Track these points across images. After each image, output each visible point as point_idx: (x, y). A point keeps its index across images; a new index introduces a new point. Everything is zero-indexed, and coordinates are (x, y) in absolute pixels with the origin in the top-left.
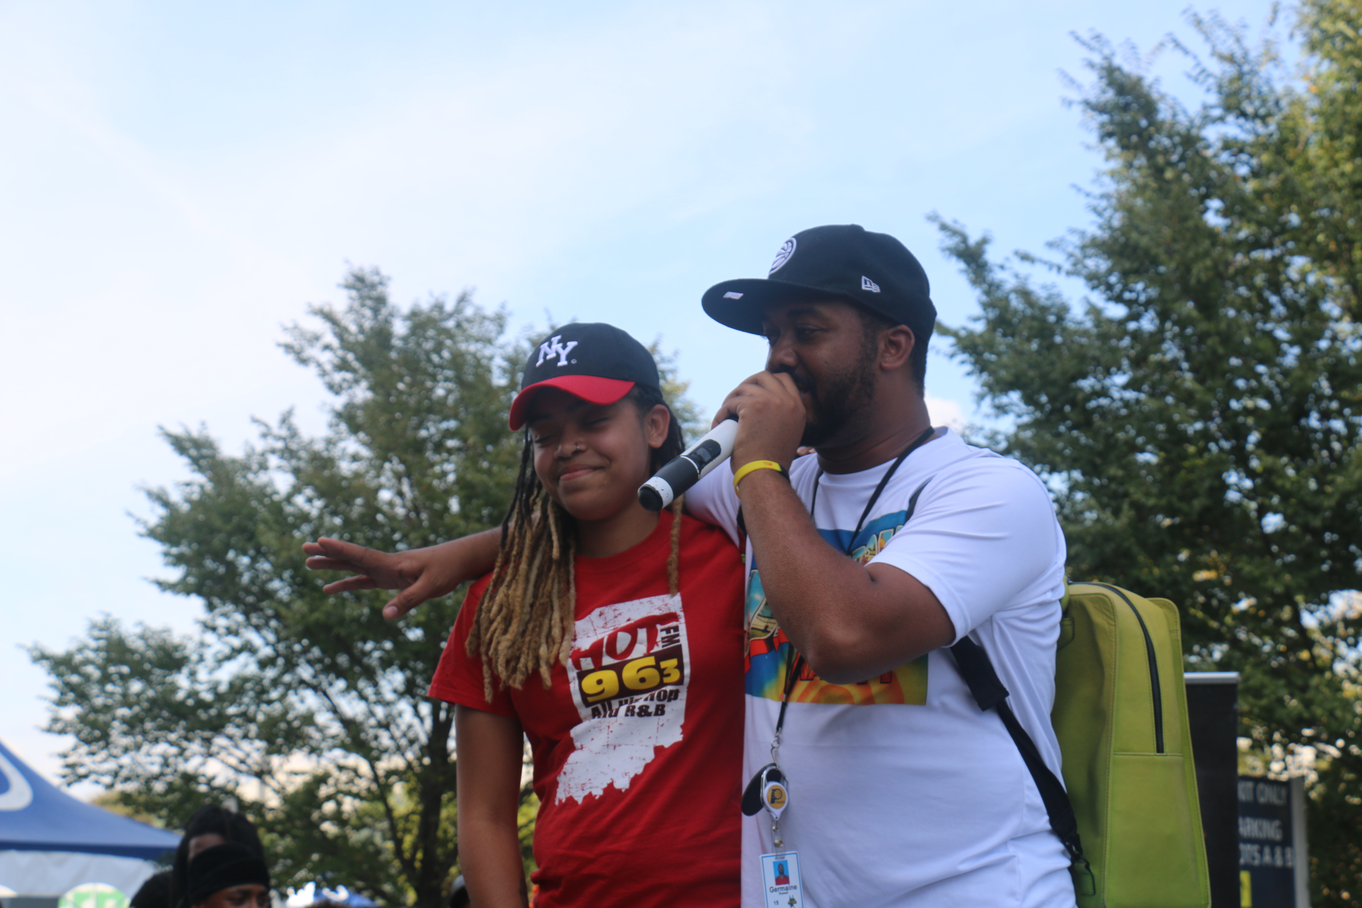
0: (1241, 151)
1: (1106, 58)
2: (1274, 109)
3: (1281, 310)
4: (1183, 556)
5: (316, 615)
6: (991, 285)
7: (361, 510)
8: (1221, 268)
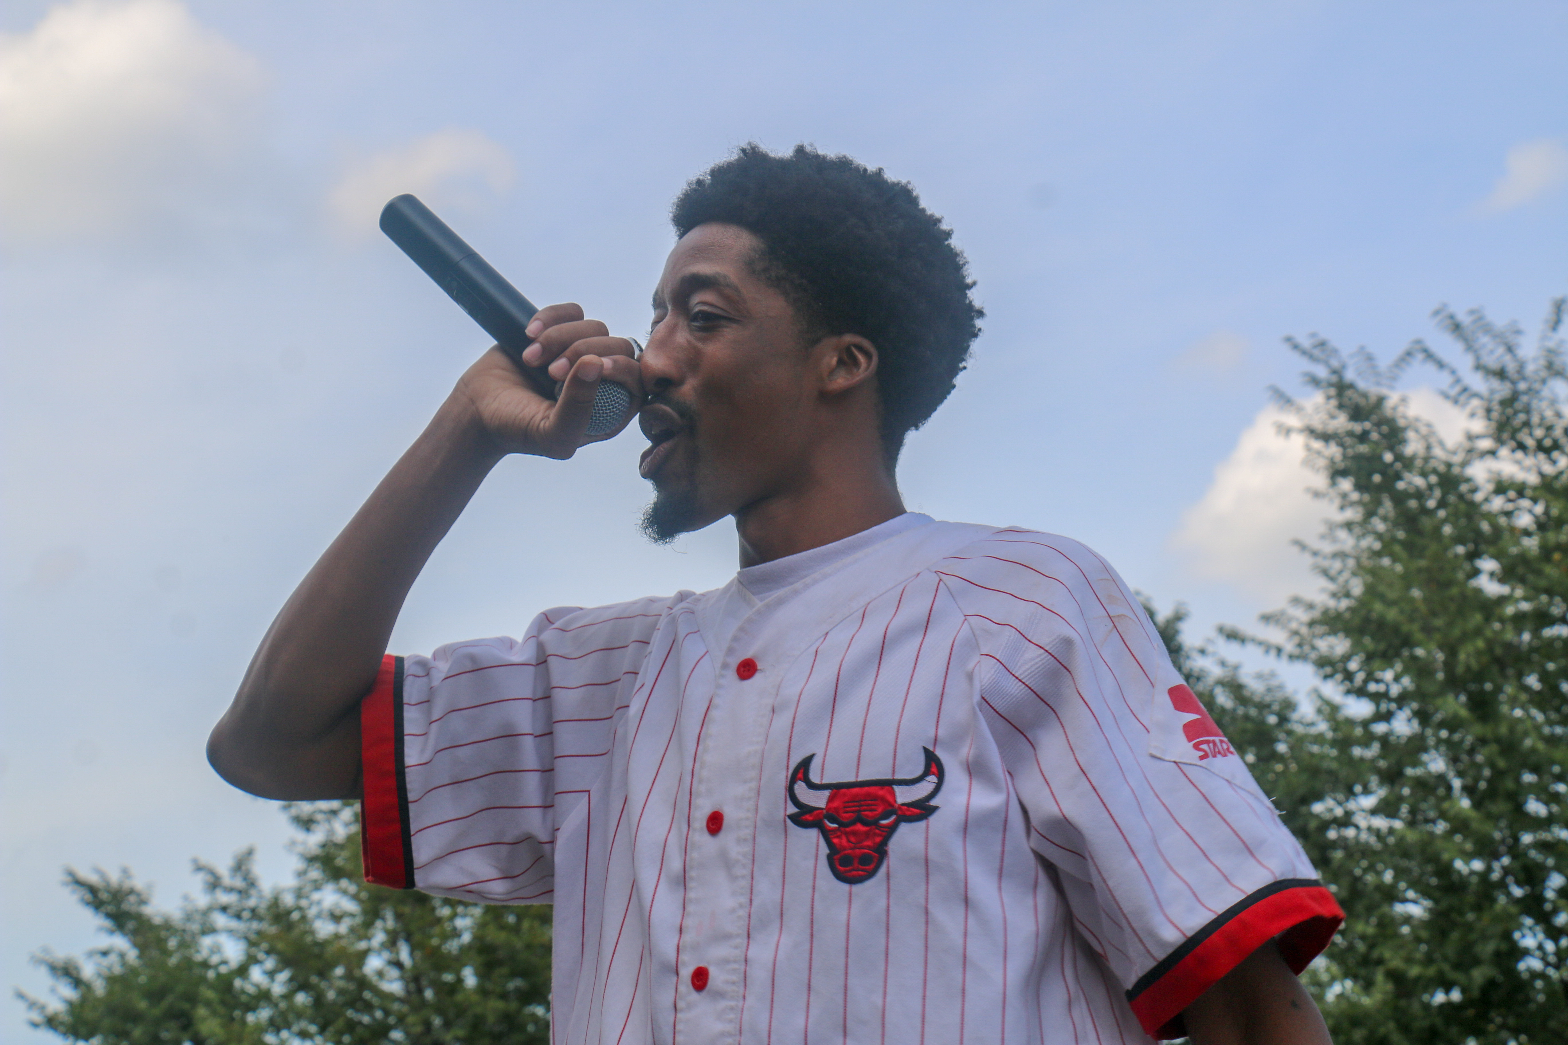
1: (1334, 372)
7: (342, 984)
8: (1499, 651)
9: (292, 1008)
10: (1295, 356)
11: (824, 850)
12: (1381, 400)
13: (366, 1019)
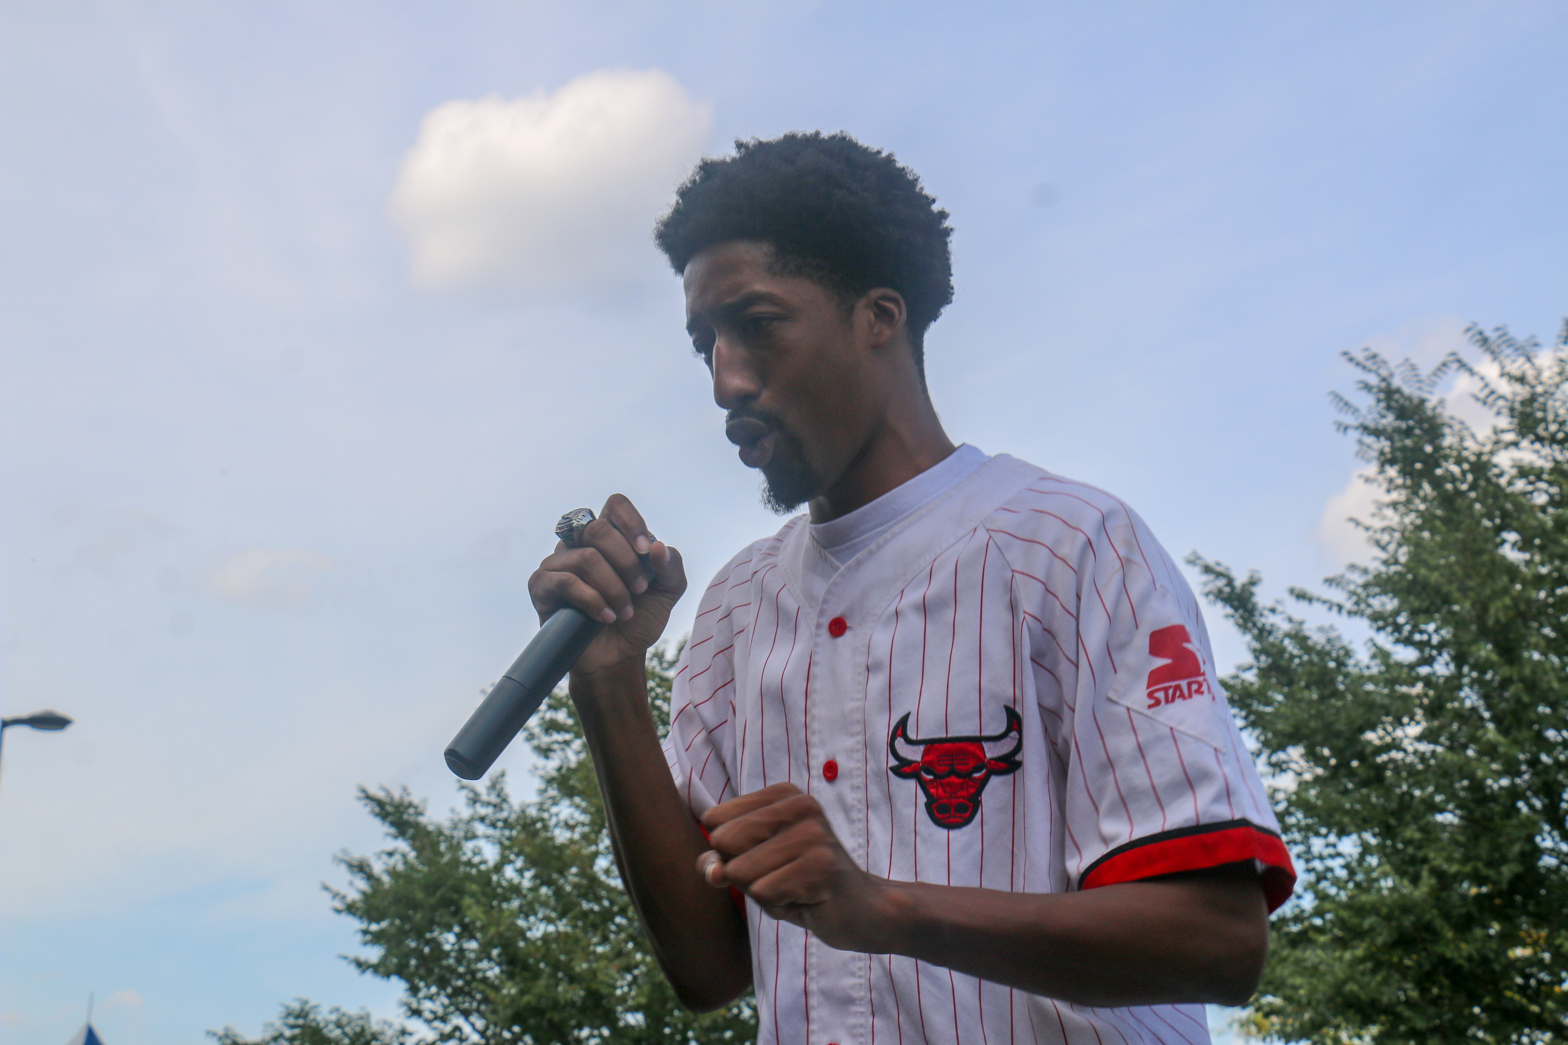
0: (1539, 478)
1: (1383, 380)
4: (1495, 929)
5: (527, 998)
6: (1262, 630)
7: (576, 880)
8: (1522, 607)
9: (537, 899)
10: (1351, 367)
11: (922, 799)
12: (1423, 401)
13: (596, 908)
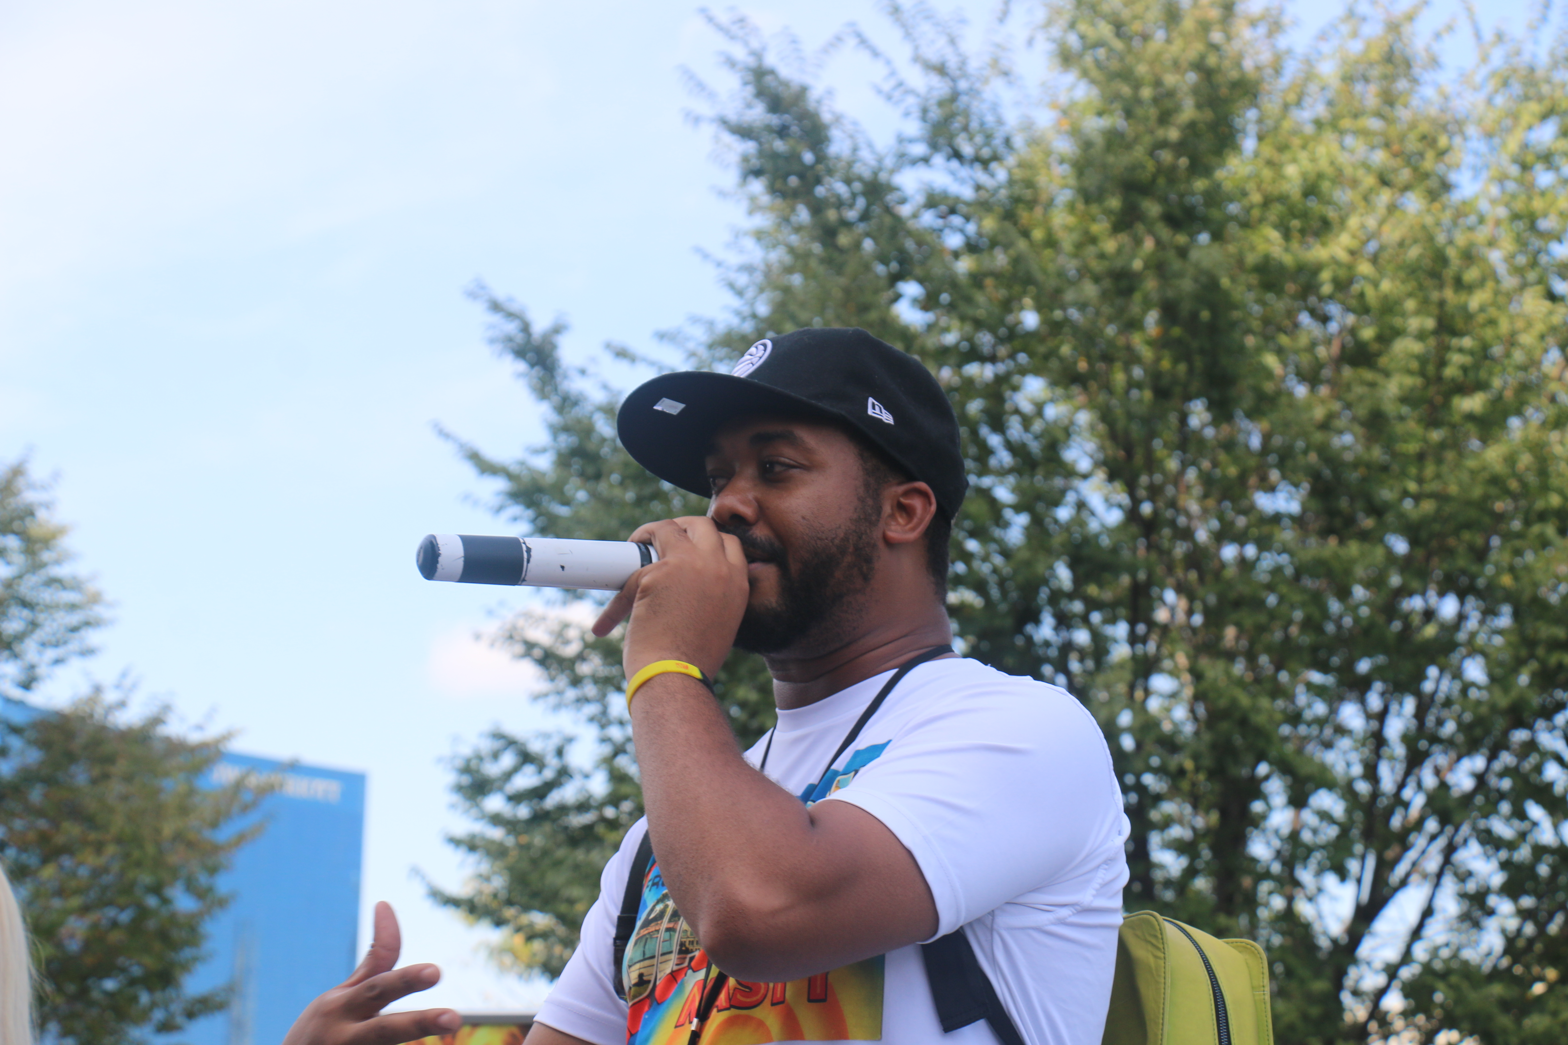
0: (953, 211)
2: (1002, 150)
3: (1004, 458)
6: (565, 399)
